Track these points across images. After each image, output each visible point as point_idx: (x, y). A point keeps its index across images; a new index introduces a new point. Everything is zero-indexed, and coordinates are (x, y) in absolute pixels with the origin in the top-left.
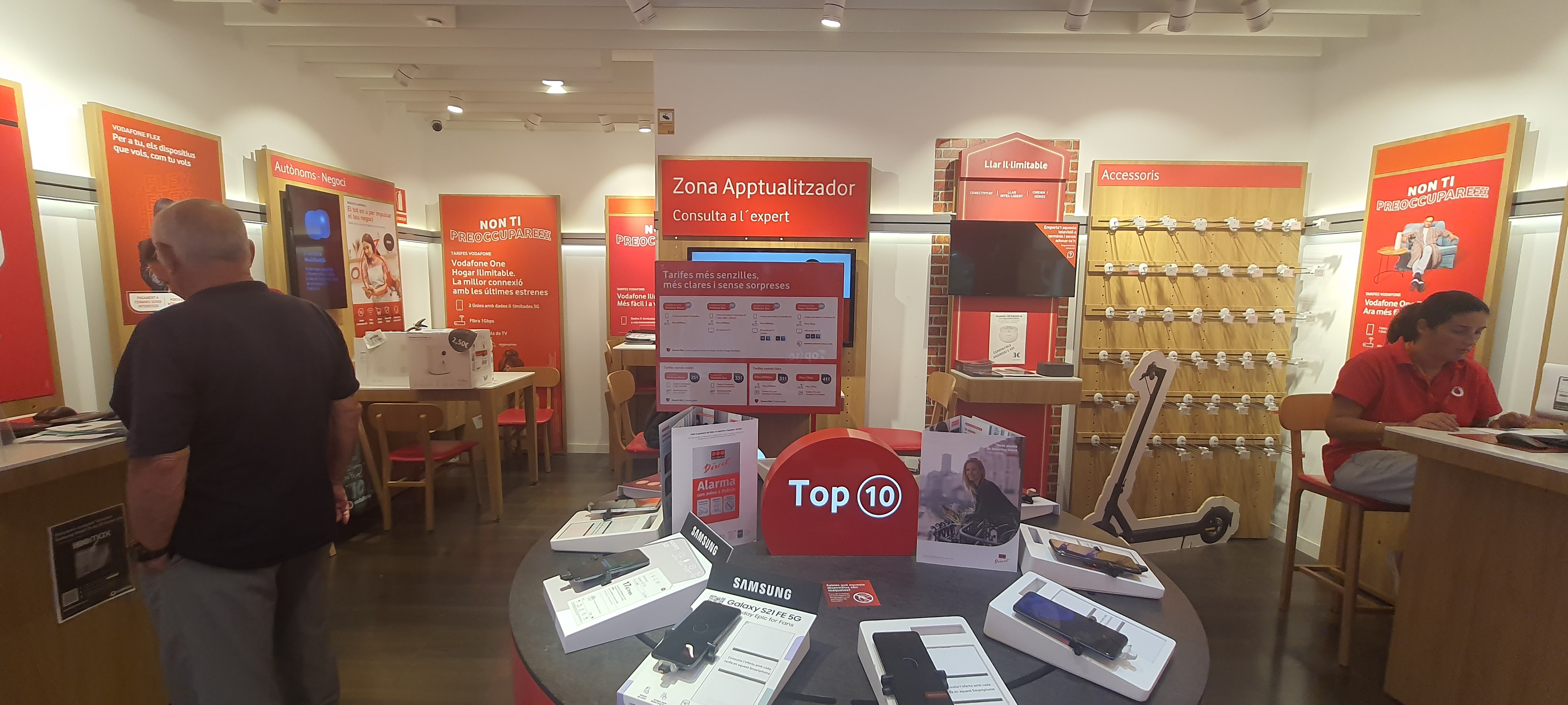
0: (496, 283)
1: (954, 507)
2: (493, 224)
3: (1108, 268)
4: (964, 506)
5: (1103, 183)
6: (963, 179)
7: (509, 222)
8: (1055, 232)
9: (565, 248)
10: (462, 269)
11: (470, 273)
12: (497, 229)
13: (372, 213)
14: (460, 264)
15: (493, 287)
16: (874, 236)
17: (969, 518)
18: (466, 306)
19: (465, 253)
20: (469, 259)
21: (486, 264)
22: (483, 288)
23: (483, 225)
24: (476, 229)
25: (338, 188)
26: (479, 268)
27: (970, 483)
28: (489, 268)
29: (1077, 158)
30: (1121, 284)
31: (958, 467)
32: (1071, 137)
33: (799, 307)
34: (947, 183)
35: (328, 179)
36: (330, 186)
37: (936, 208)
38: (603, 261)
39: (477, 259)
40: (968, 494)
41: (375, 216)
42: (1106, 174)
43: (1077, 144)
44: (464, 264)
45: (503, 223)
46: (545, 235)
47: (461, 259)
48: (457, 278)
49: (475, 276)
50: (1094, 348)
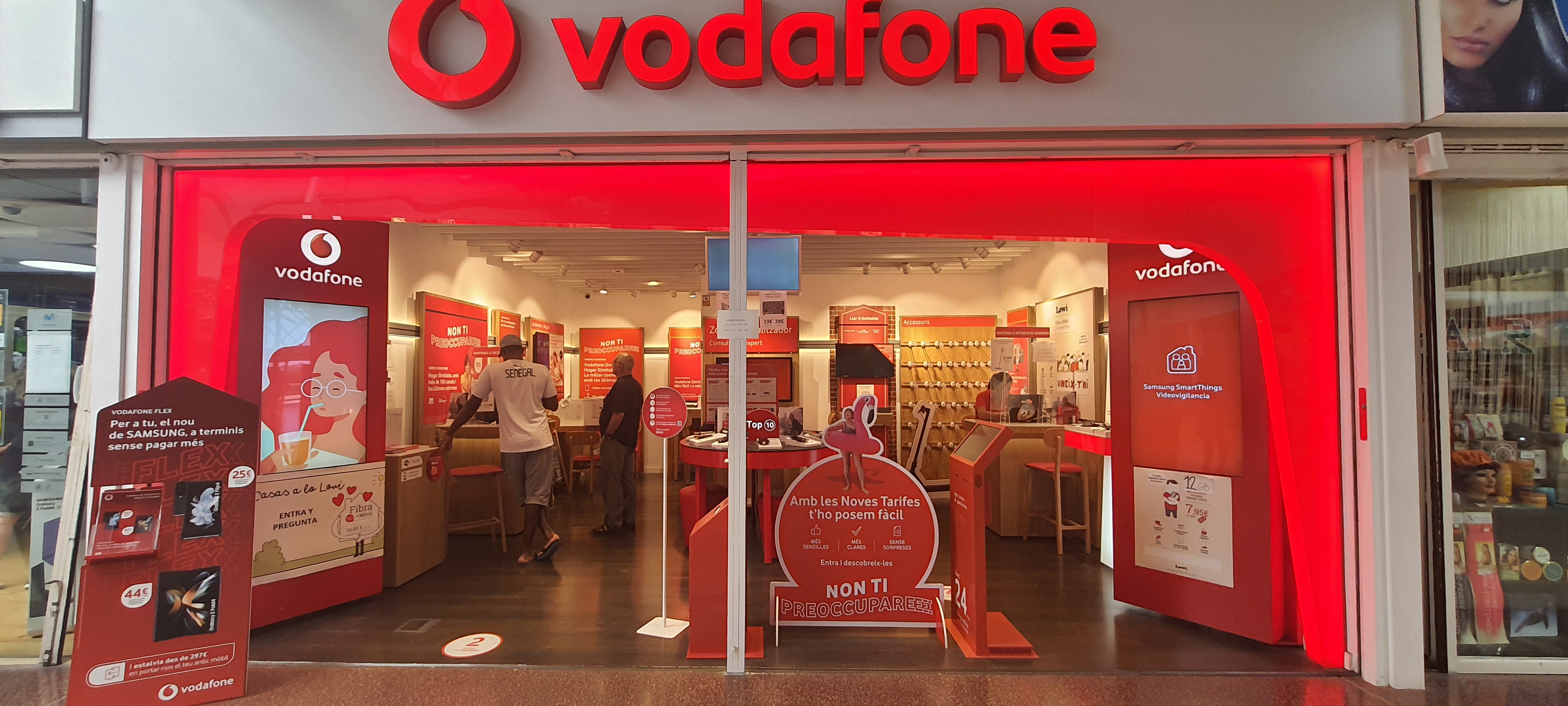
0: (607, 375)
1: (787, 426)
2: (608, 343)
3: (909, 364)
4: (790, 425)
5: (905, 325)
6: (841, 325)
7: (616, 342)
8: (883, 348)
9: (646, 356)
10: (590, 368)
11: (594, 370)
12: (610, 346)
13: (556, 341)
14: (589, 365)
15: (606, 378)
16: (801, 351)
17: (791, 429)
18: (591, 388)
19: (592, 359)
20: (594, 362)
21: (603, 365)
22: (600, 378)
23: (603, 344)
24: (599, 346)
25: (548, 331)
26: (599, 367)
27: (791, 419)
28: (604, 367)
29: (894, 314)
30: (917, 371)
31: (788, 416)
32: (891, 305)
33: (761, 382)
34: (835, 326)
35: (545, 327)
36: (544, 330)
37: (831, 337)
38: (667, 362)
39: (598, 362)
40: (790, 423)
41: (557, 343)
42: (905, 322)
43: (894, 307)
44: (591, 365)
45: (613, 342)
46: (636, 349)
47: (589, 362)
48: (587, 373)
49: (597, 372)
50: (906, 401)
